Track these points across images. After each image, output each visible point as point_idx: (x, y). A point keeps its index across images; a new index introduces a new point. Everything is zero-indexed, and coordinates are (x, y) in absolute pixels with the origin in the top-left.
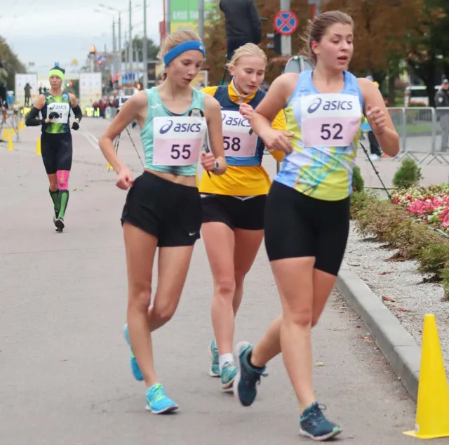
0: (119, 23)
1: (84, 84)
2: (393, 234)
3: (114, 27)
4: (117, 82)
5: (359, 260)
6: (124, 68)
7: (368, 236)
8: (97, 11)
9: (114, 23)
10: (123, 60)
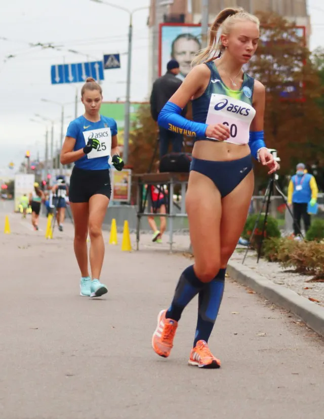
0: (52, 132)
1: (19, 184)
2: (314, 258)
3: (47, 136)
4: (48, 183)
5: (283, 282)
6: (55, 173)
7: (288, 269)
8: (32, 120)
9: (47, 132)
10: (54, 167)
